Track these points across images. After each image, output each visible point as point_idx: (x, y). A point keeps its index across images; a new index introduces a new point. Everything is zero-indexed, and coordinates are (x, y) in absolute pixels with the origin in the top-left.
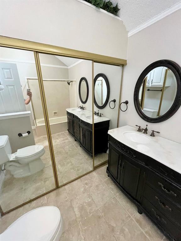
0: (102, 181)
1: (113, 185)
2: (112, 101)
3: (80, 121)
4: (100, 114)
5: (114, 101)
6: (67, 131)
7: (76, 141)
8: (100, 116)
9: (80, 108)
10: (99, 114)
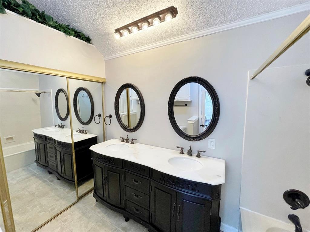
0: (87, 209)
1: (101, 208)
2: (97, 116)
3: (57, 143)
4: (86, 131)
5: (100, 116)
6: (35, 164)
7: (50, 173)
8: (86, 133)
9: (57, 126)
10: (84, 132)
